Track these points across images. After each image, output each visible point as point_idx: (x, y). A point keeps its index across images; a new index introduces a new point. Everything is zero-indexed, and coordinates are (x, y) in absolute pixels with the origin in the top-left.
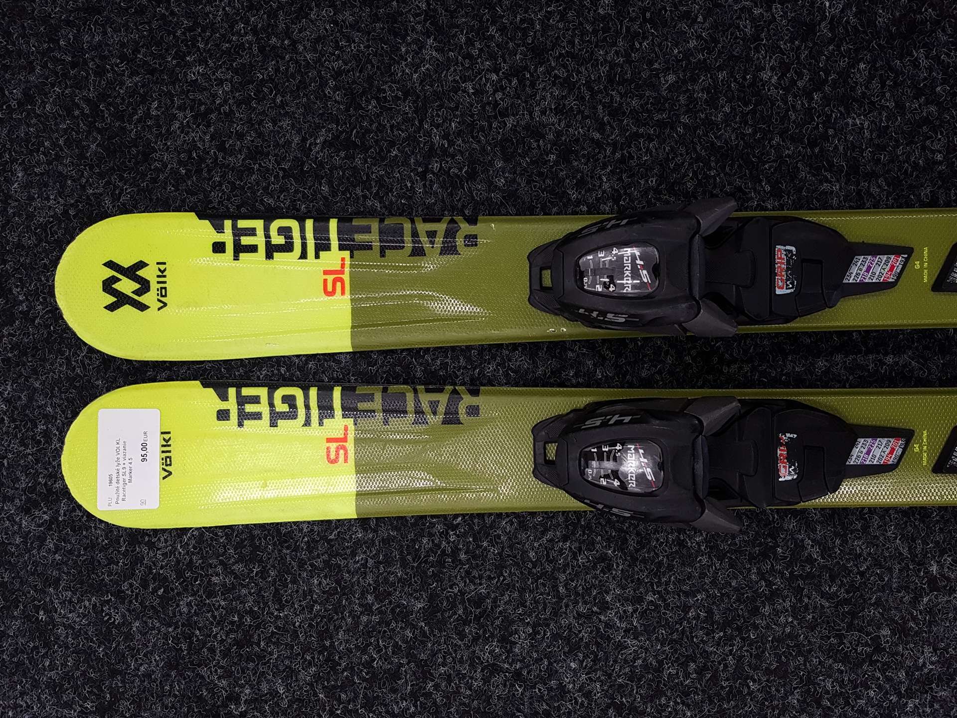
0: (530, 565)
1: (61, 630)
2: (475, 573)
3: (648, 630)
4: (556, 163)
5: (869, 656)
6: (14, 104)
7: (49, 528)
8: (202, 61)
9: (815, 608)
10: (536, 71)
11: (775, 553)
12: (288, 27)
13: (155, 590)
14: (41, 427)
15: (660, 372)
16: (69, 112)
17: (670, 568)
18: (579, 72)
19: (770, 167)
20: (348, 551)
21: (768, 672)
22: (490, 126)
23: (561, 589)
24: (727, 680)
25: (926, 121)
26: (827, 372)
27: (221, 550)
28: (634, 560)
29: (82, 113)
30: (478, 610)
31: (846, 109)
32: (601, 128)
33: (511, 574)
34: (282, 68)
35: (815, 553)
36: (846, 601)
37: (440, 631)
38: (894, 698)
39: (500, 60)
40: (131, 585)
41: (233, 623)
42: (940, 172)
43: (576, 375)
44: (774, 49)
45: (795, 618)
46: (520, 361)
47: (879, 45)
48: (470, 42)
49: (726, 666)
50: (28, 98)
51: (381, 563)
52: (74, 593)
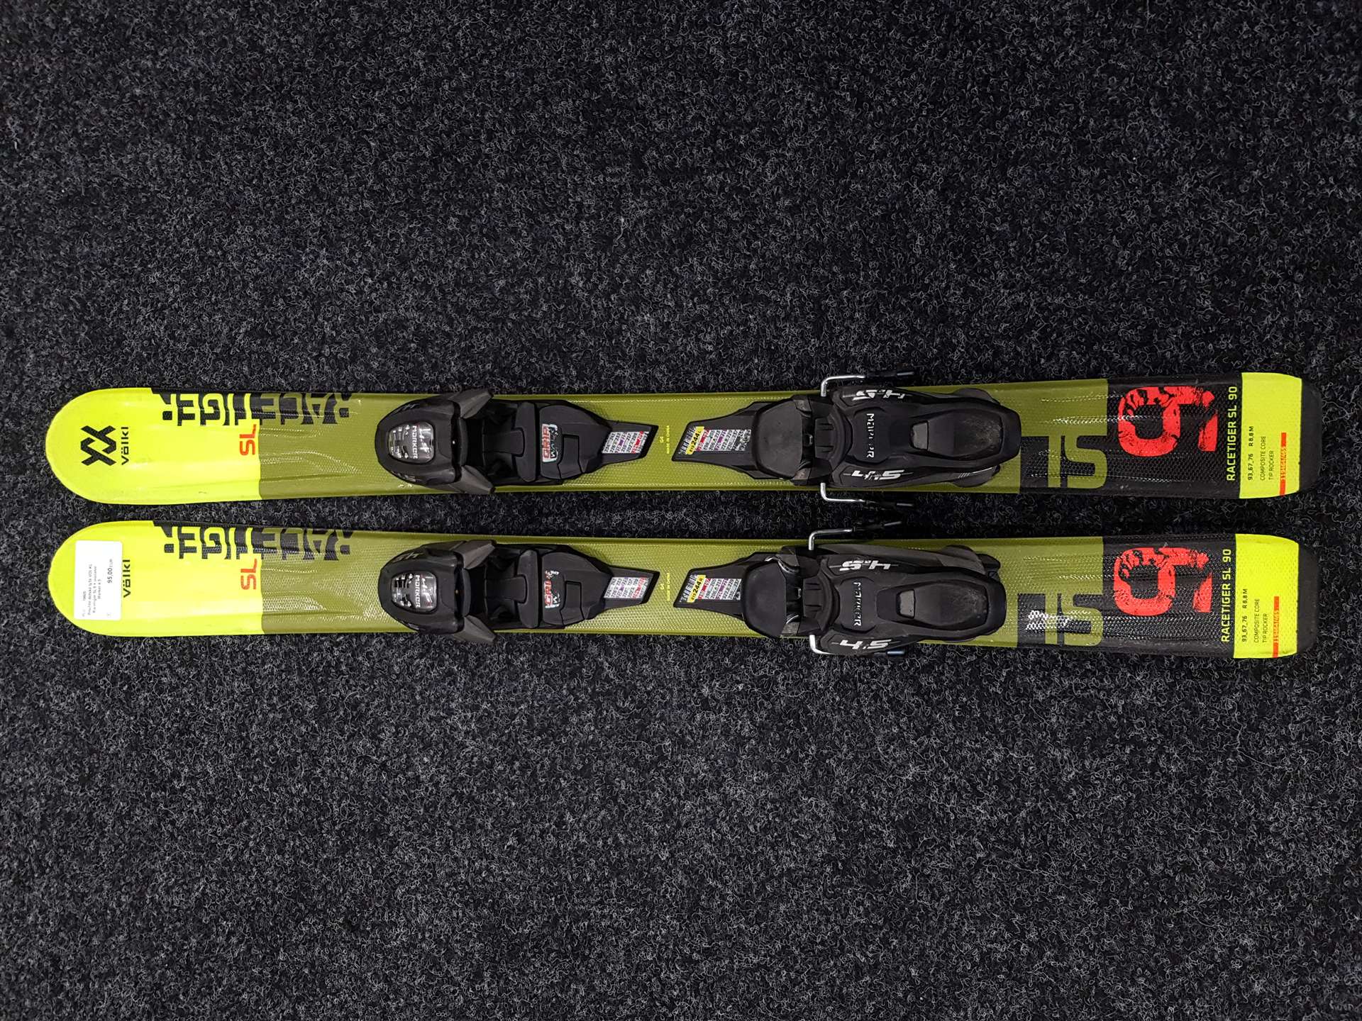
0: (394, 677)
1: (54, 716)
2: (352, 682)
3: (483, 733)
4: (416, 350)
5: (654, 763)
6: (28, 300)
7: (48, 635)
8: (159, 268)
9: (612, 719)
10: (401, 275)
11: (581, 672)
12: (221, 241)
13: (122, 686)
14: (43, 555)
15: (494, 522)
16: (66, 306)
17: (500, 682)
18: (433, 277)
19: (578, 356)
20: (260, 661)
21: (575, 772)
22: (367, 319)
23: (418, 698)
24: (544, 777)
25: (700, 317)
26: (621, 524)
27: (169, 657)
28: (474, 674)
29: (75, 308)
30: (355, 713)
31: (637, 308)
32: (450, 322)
33: (380, 684)
34: (216, 273)
35: (611, 673)
36: (637, 716)
37: (327, 728)
38: (675, 800)
39: (375, 267)
40: (105, 682)
41: (176, 715)
42: (711, 360)
43: (432, 522)
44: (582, 258)
45: (596, 727)
46: (388, 511)
47: (663, 254)
48: (352, 252)
49: (543, 766)
50: (38, 297)
51: (283, 671)
52: (65, 686)
